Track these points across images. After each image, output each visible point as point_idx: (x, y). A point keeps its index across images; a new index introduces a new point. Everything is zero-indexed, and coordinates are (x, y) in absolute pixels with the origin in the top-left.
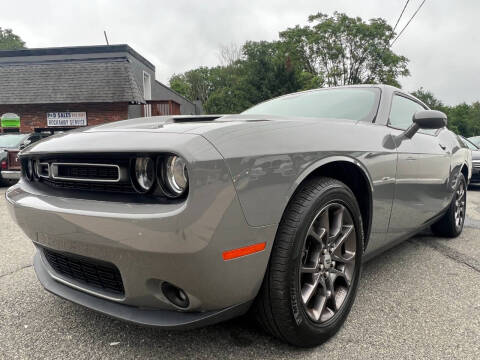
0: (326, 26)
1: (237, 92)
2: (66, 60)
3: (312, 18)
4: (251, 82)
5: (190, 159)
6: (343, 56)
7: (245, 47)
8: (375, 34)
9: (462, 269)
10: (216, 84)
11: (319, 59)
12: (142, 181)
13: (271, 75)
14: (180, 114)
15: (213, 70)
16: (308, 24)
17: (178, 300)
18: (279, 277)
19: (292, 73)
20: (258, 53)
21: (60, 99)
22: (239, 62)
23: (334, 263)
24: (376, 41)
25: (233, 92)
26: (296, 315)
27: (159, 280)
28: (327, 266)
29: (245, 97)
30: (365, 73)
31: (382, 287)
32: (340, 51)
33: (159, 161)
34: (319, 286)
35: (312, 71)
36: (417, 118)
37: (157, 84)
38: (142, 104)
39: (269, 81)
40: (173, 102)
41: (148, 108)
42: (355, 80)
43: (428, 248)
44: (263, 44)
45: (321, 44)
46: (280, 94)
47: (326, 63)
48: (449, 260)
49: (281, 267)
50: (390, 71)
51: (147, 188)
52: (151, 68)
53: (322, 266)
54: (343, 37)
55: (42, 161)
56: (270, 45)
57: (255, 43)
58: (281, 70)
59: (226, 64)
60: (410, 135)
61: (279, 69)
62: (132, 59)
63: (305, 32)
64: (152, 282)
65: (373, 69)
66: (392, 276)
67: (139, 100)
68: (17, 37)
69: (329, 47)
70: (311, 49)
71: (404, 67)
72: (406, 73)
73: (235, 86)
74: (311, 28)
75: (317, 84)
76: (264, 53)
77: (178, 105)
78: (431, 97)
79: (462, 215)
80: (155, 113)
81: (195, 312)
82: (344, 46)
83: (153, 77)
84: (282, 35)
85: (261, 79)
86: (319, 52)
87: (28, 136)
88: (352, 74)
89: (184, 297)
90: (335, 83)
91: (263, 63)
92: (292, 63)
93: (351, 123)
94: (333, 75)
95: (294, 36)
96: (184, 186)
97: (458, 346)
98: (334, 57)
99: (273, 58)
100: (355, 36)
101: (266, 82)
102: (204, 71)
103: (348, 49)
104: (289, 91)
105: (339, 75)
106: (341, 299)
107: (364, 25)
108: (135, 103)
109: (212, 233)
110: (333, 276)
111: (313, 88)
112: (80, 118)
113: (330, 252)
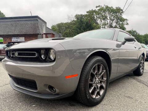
0: (102, 9)
1: (73, 30)
2: (18, 21)
3: (97, 7)
4: (77, 27)
5: (56, 50)
6: (107, 19)
7: (76, 16)
8: (117, 12)
9: (141, 85)
10: (66, 28)
11: (99, 20)
12: (42, 56)
13: (84, 25)
14: (54, 37)
15: (65, 23)
16: (96, 9)
17: (53, 91)
18: (82, 84)
19: (91, 25)
20: (79, 18)
21: (16, 33)
22: (74, 21)
23: (99, 81)
24: (118, 14)
25: (72, 30)
26: (87, 96)
27: (48, 85)
28: (97, 82)
29: (75, 32)
30: (114, 24)
31: (116, 90)
32: (106, 17)
33: (47, 51)
34: (95, 88)
35: (97, 23)
36: (126, 38)
37: (47, 28)
38: (42, 34)
39: (83, 27)
40: (52, 34)
41: (44, 36)
42: (111, 26)
43: (132, 79)
44: (81, 15)
45: (100, 15)
46: (87, 31)
47: (101, 21)
48: (138, 82)
49: (83, 82)
50: (122, 23)
51: (44, 59)
52: (45, 23)
53: (96, 82)
54: (107, 13)
55: (12, 52)
56: (84, 15)
57: (79, 15)
58: (87, 23)
59: (69, 21)
60: (124, 43)
61: (86, 23)
62: (39, 20)
63: (95, 11)
64: (45, 85)
65: (117, 23)
66: (119, 87)
67: (41, 33)
68: (2, 13)
69: (102, 16)
70: (97, 17)
71: (127, 22)
72: (127, 24)
73: (72, 29)
74: (97, 10)
75: (99, 28)
76: (81, 18)
77: (54, 35)
78: (136, 32)
79: (143, 69)
80: (47, 37)
81: (58, 94)
82: (107, 16)
83: (46, 26)
84: (87, 12)
85: (81, 26)
86: (99, 18)
87: (6, 45)
88: (110, 24)
89: (54, 90)
90: (105, 28)
91: (81, 21)
92: (91, 21)
93: (105, 40)
94: (104, 25)
95: (91, 13)
96: (54, 58)
97: (137, 106)
98: (104, 19)
99: (85, 19)
100: (111, 12)
101: (82, 27)
102: (62, 24)
103: (109, 17)
104: (90, 30)
105: (106, 25)
106: (102, 92)
107: (114, 9)
108: (40, 34)
109: (63, 72)
110: (99, 85)
111: (97, 29)
112: (22, 39)
113: (98, 78)
